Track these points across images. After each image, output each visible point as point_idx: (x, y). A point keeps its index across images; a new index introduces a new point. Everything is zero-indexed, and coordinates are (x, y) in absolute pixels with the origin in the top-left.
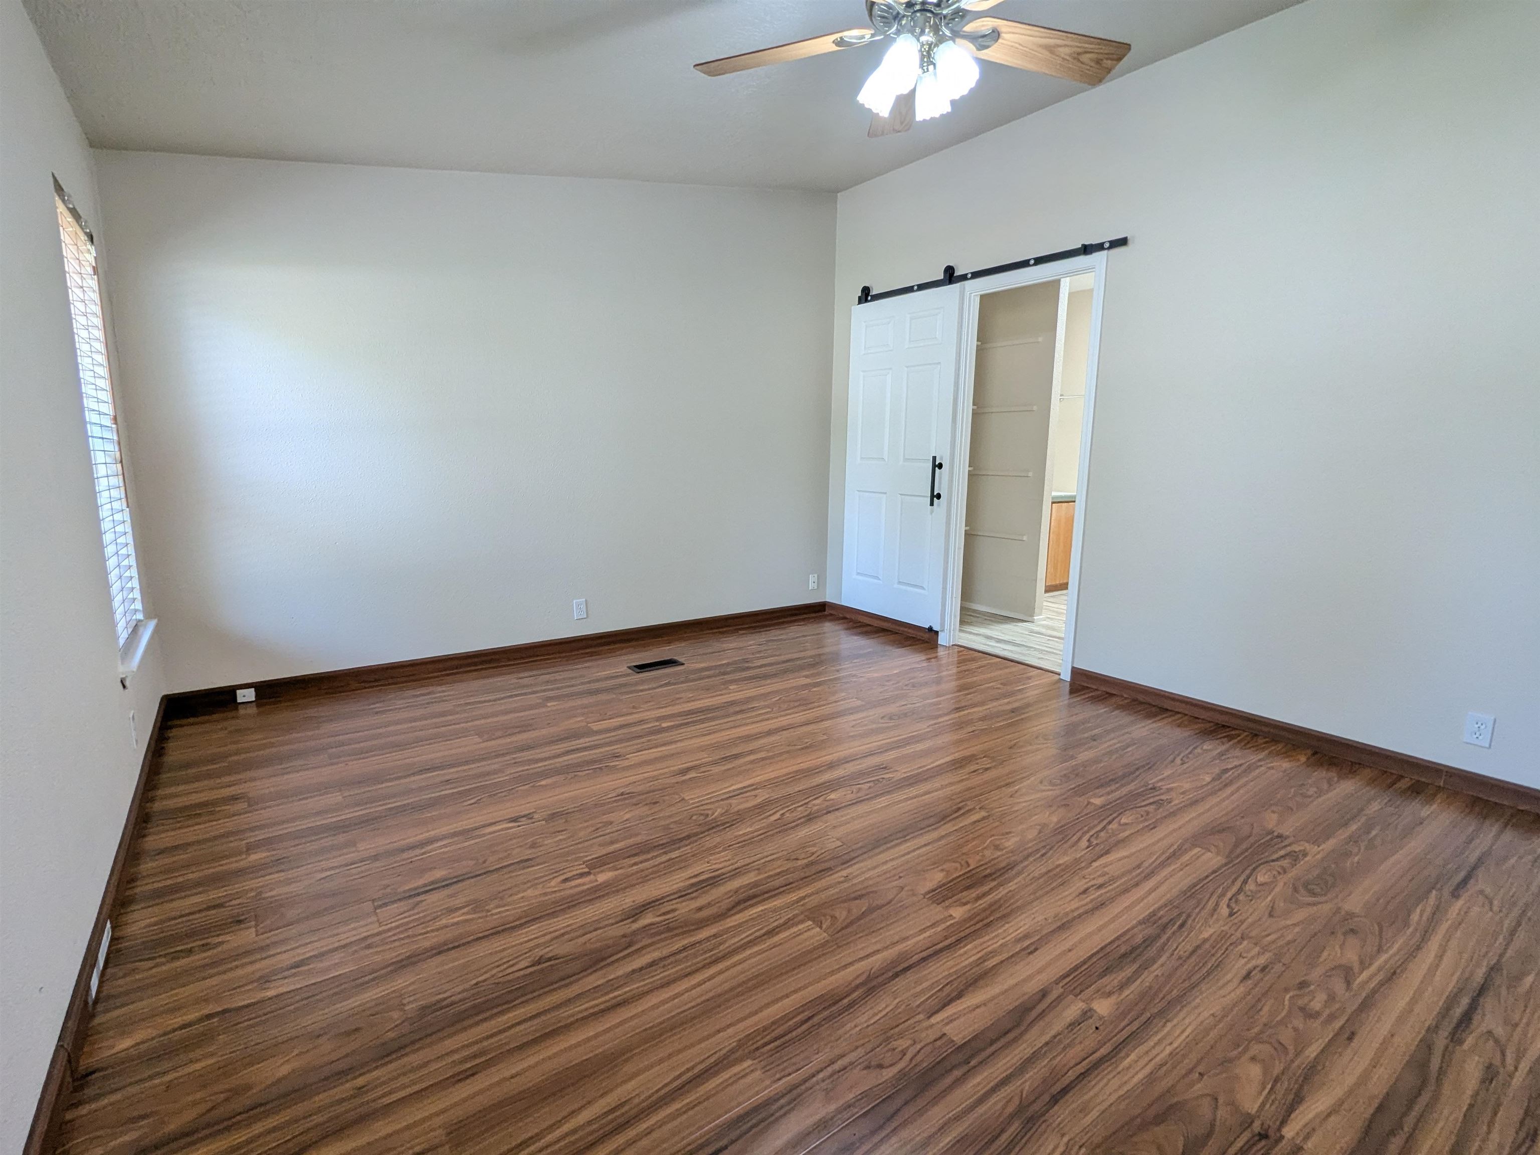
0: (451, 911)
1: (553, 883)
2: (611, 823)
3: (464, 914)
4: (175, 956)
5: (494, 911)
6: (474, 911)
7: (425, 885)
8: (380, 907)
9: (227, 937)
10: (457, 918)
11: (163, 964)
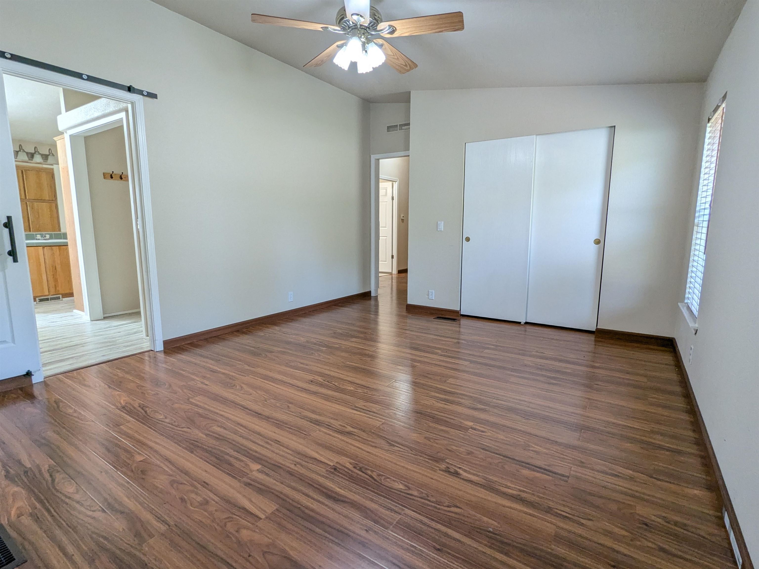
0: (537, 452)
1: (489, 434)
2: (425, 438)
3: (534, 448)
4: (684, 526)
5: (523, 441)
6: (529, 446)
7: (538, 472)
8: (566, 476)
9: (653, 518)
10: (538, 448)
11: (692, 526)
